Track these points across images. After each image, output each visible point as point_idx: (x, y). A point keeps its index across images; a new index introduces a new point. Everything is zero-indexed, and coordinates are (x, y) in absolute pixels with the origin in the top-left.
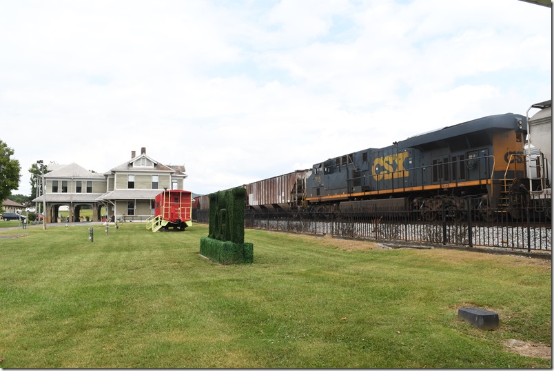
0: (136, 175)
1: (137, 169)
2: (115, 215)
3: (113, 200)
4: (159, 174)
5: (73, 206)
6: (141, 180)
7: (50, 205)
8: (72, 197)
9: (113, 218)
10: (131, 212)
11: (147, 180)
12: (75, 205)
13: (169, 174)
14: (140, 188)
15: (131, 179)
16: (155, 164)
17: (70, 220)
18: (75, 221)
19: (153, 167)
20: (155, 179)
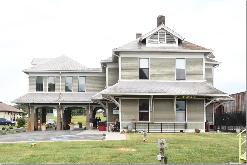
0: (152, 59)
1: (153, 48)
2: (120, 120)
3: (117, 97)
4: (186, 56)
5: (62, 109)
6: (158, 66)
7: (33, 107)
8: (60, 97)
9: (118, 125)
10: (144, 117)
11: (168, 65)
12: (65, 107)
13: (202, 56)
14: (158, 78)
15: (144, 64)
16: (180, 41)
17: (58, 127)
18: (65, 129)
19: (176, 45)
20: (180, 64)
